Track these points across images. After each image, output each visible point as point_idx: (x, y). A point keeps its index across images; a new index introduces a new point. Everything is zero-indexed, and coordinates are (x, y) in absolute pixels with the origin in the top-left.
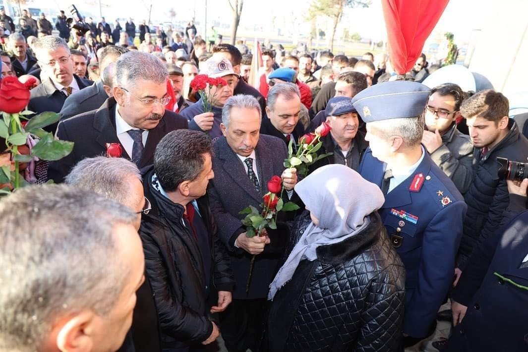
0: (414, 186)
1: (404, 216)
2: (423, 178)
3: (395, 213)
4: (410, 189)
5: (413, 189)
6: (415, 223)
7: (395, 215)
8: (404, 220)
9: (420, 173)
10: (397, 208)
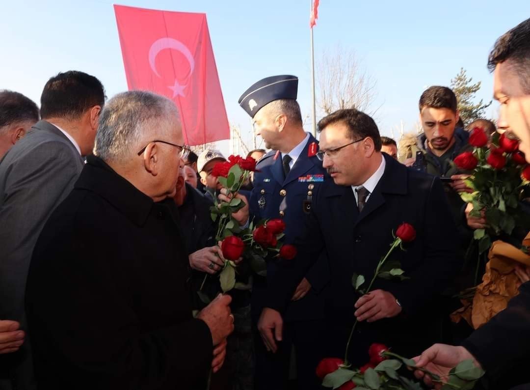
0: (311, 152)
1: (311, 179)
2: (316, 145)
3: (302, 180)
4: (309, 155)
5: (311, 155)
6: (322, 180)
7: (303, 182)
8: (312, 183)
9: (312, 142)
10: (302, 176)
